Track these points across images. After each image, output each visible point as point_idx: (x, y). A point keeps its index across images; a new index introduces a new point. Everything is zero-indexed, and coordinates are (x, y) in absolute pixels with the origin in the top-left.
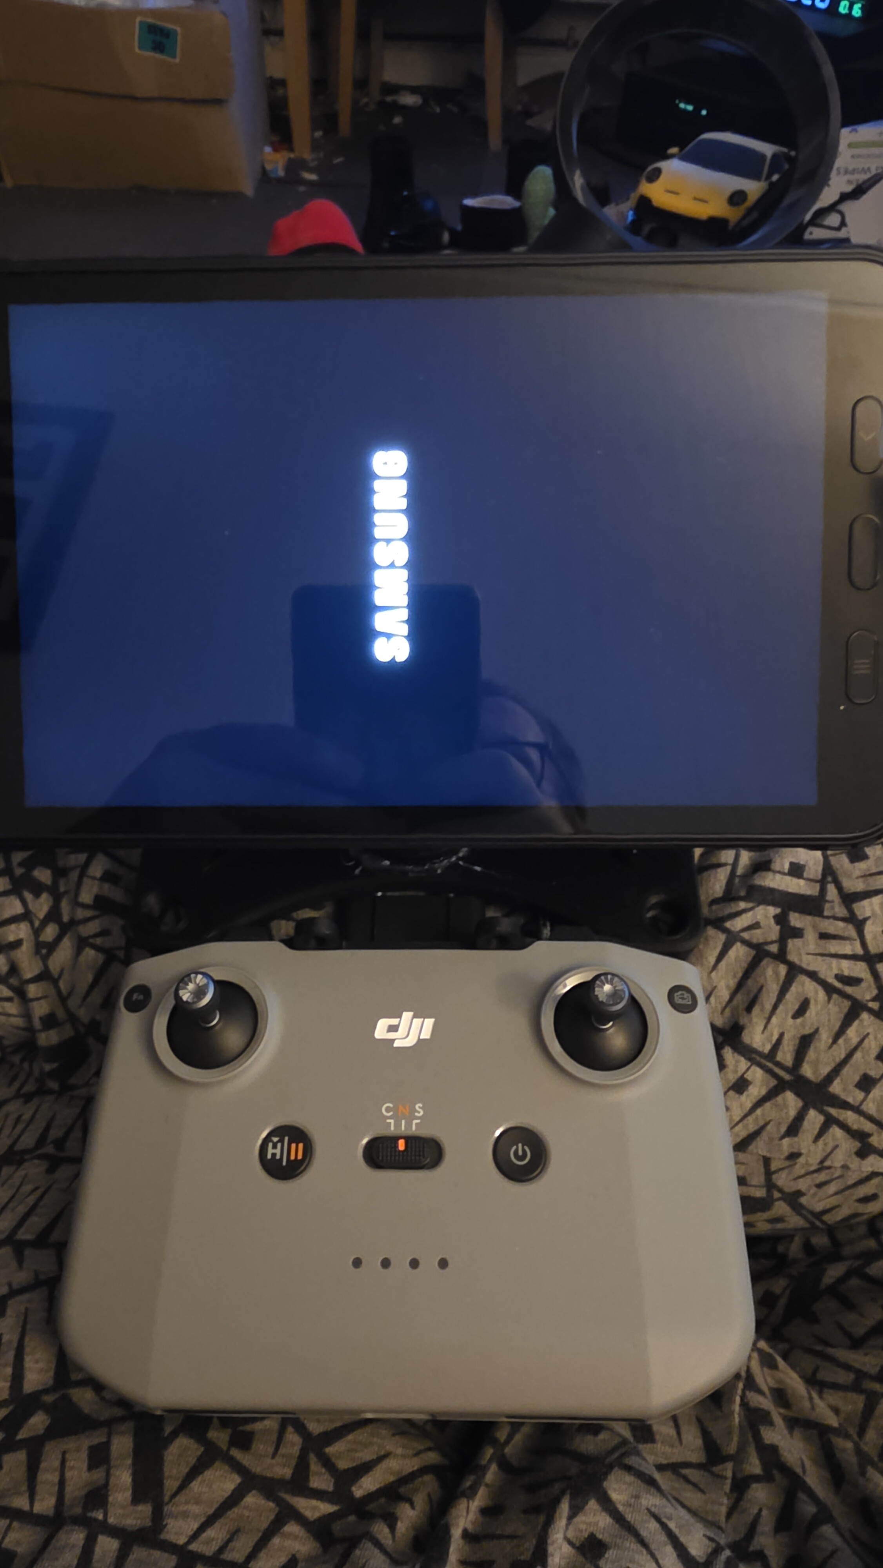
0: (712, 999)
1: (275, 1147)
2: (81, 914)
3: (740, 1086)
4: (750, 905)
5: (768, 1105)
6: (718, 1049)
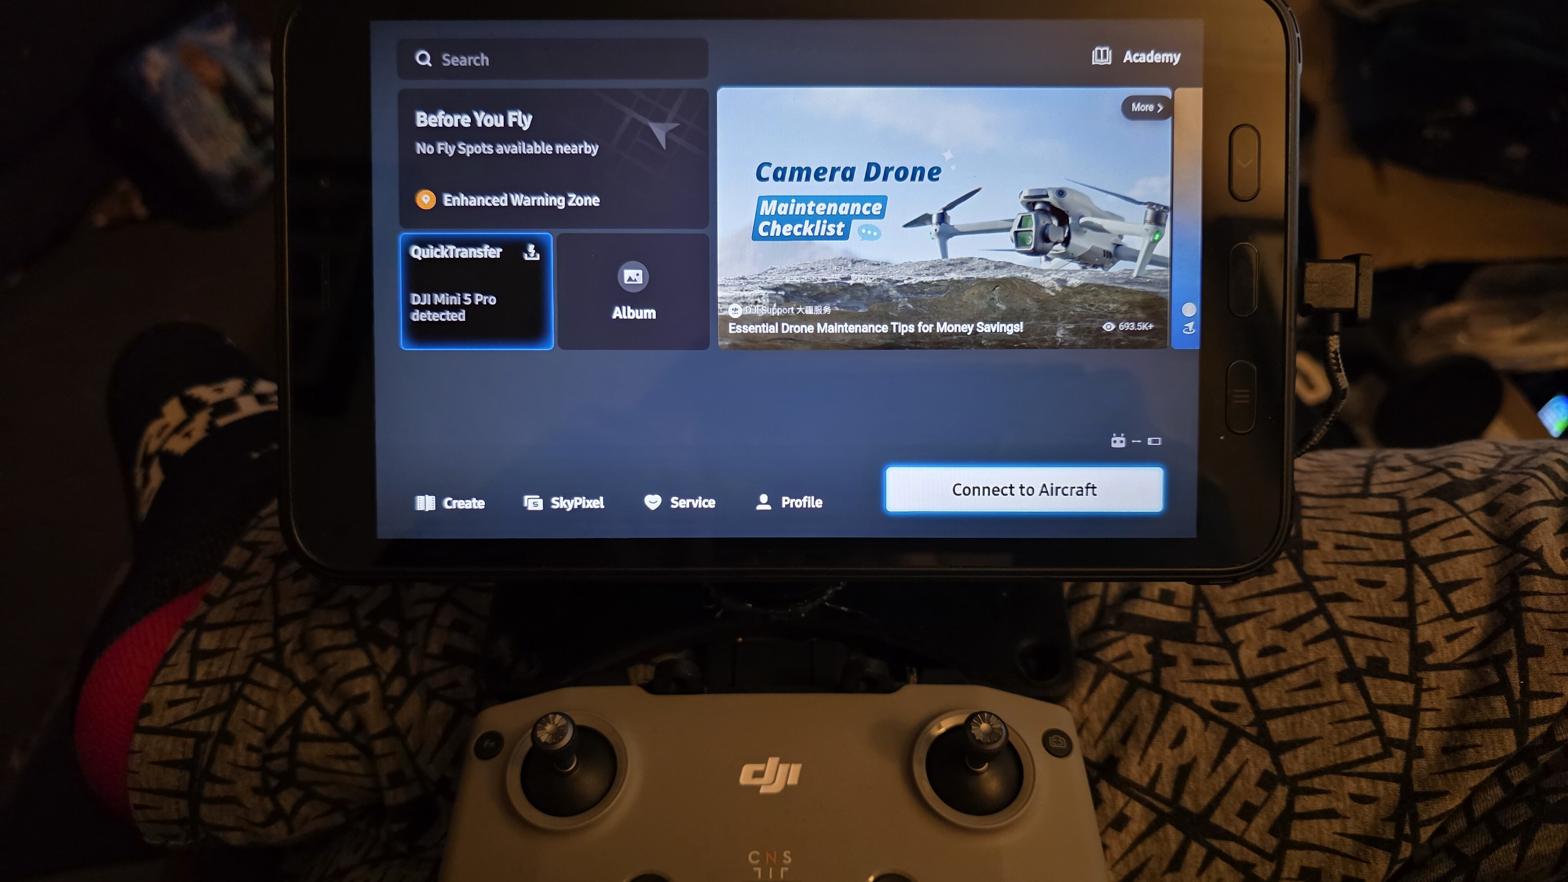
6: (1093, 784)
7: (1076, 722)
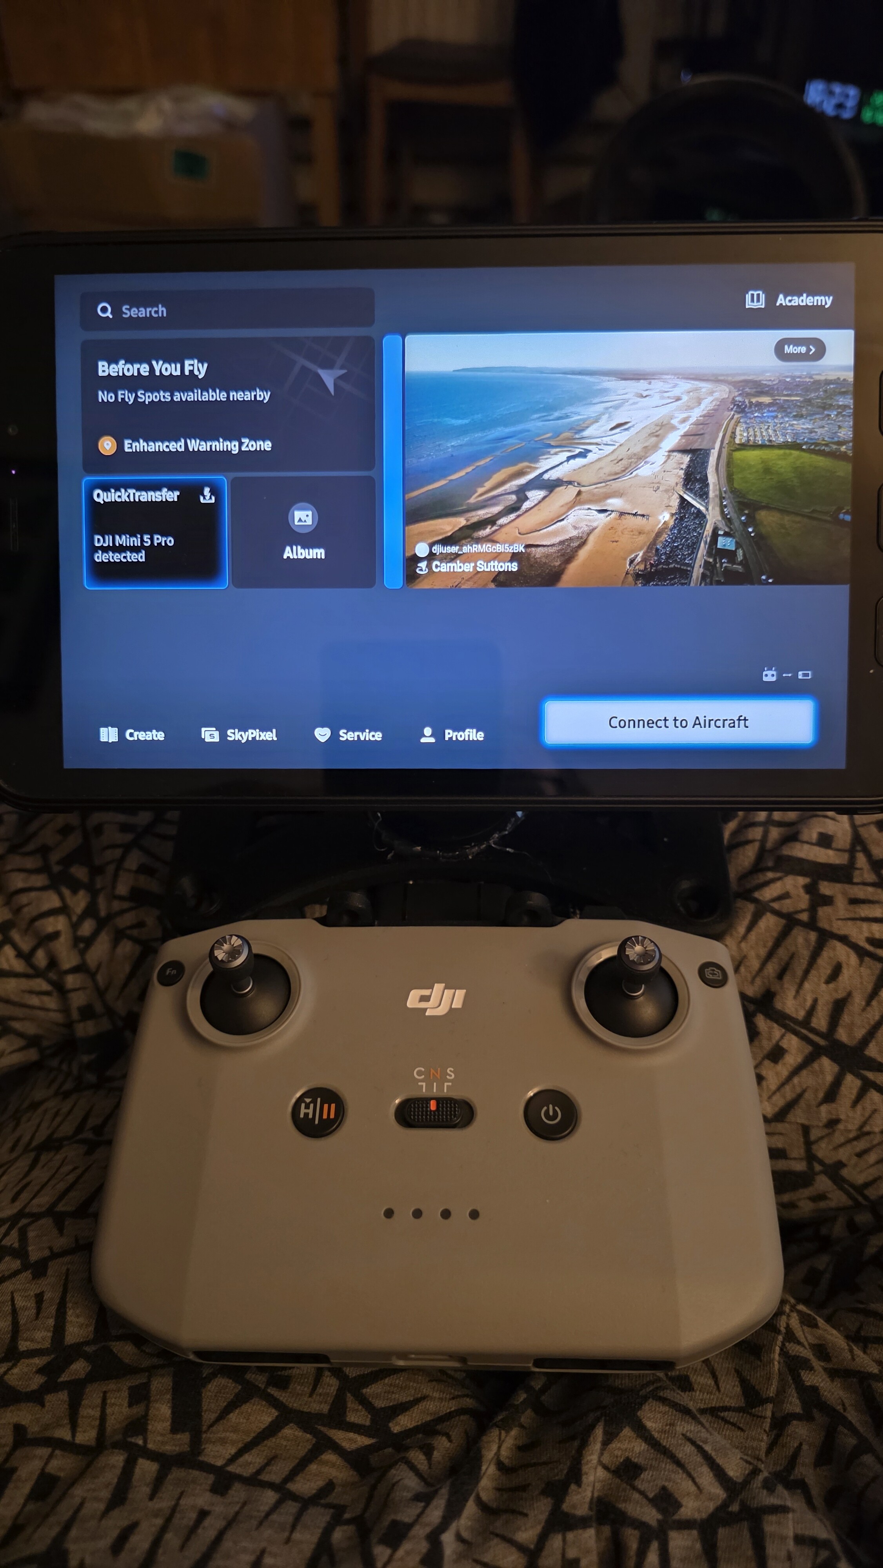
0: (742, 969)
1: (307, 1107)
2: (117, 905)
3: (776, 1054)
4: (778, 875)
5: (804, 1073)
6: (749, 1018)
7: (733, 958)
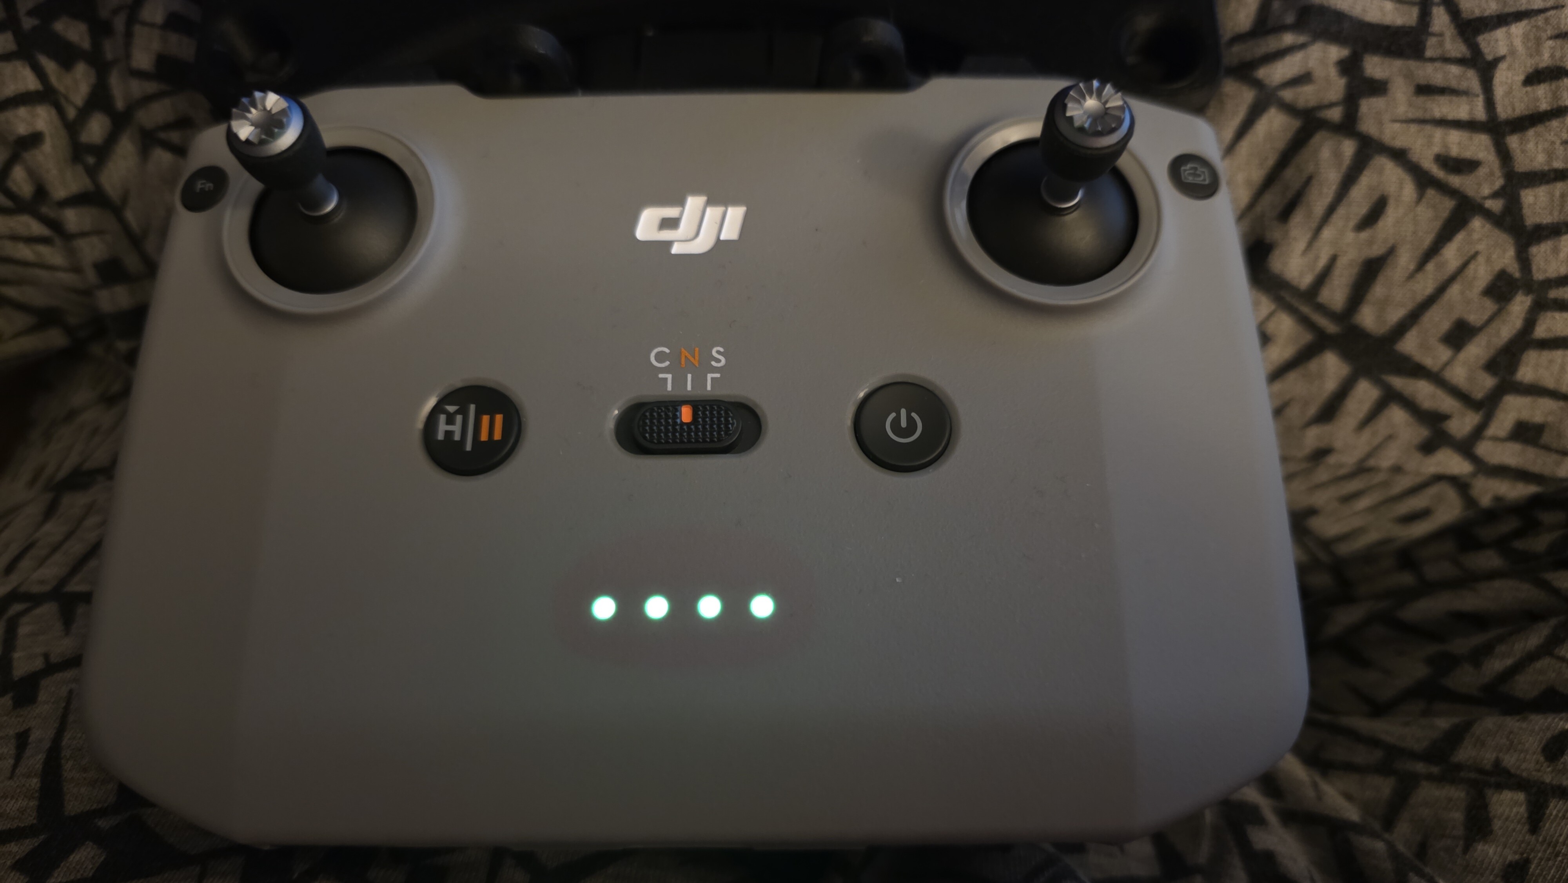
1: (450, 421)
